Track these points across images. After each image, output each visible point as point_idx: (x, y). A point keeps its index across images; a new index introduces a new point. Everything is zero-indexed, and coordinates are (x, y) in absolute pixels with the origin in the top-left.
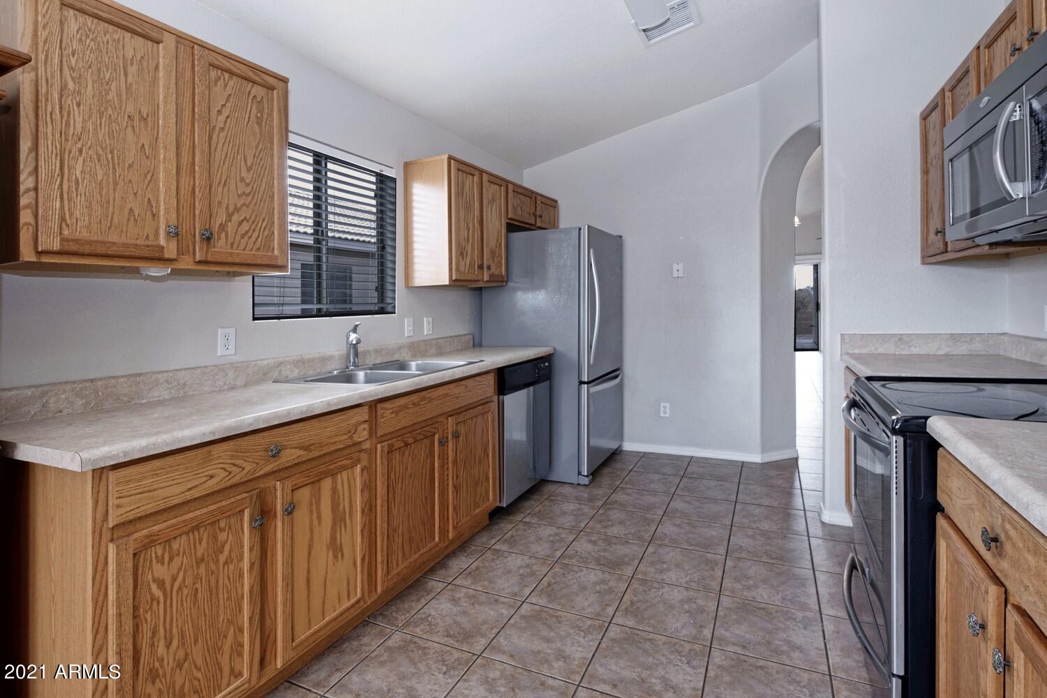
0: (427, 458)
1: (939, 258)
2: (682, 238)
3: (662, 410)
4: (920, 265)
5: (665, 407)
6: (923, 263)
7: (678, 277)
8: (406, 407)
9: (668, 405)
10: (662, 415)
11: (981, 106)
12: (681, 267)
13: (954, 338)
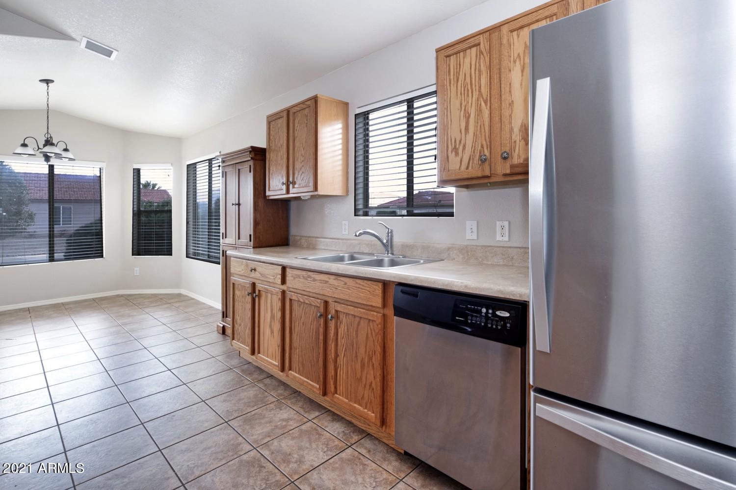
0: (314, 320)
8: (299, 276)
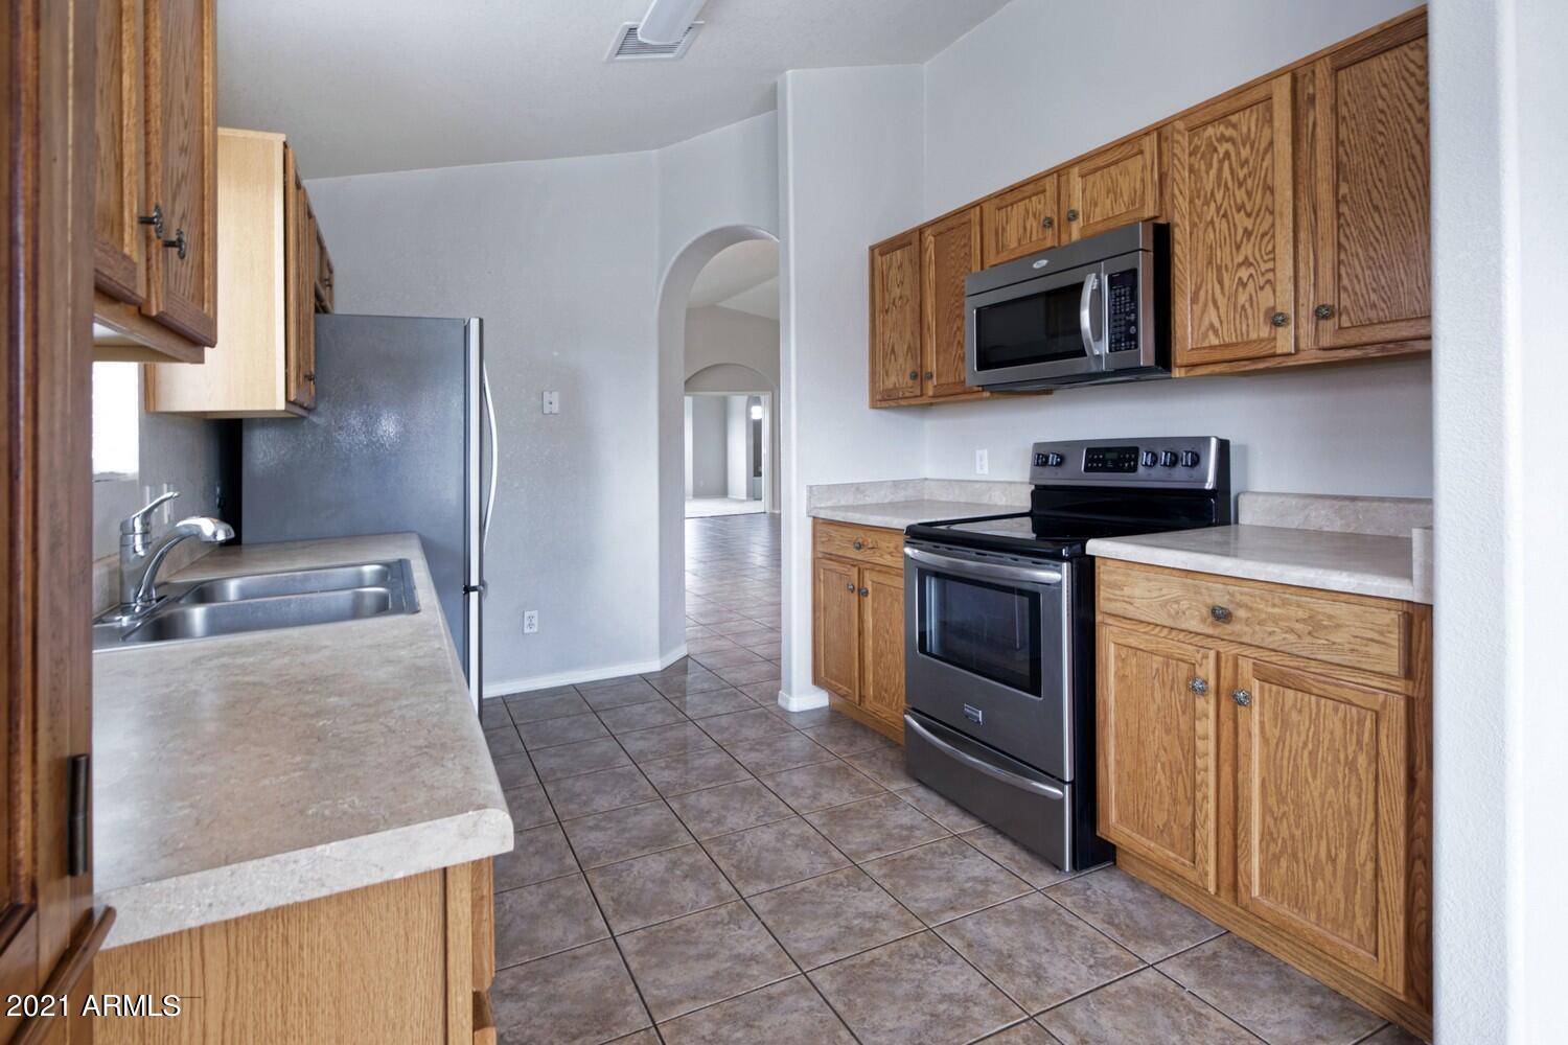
1: (913, 401)
2: (556, 354)
3: (526, 622)
4: (868, 408)
5: (531, 618)
6: (874, 406)
7: (551, 413)
9: (535, 613)
10: (527, 630)
11: (1035, 266)
12: (555, 397)
13: (896, 484)
